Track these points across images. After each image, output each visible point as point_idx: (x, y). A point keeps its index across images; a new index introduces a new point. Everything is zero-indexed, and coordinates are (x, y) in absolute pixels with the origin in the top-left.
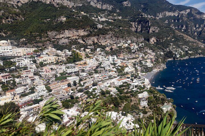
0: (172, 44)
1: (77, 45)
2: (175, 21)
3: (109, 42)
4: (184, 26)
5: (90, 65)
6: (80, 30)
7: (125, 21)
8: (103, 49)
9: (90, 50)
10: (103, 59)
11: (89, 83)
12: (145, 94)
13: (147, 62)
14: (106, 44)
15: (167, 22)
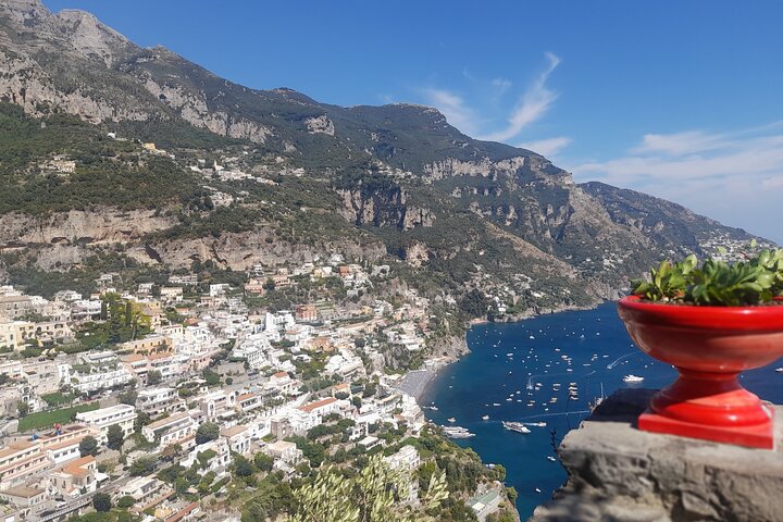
0: (479, 268)
1: (124, 273)
2: (481, 191)
3: (258, 259)
4: (512, 210)
5: (186, 352)
6: (137, 212)
7: (316, 185)
8: (237, 285)
9: (180, 290)
10: (238, 326)
11: (182, 433)
12: (409, 457)
13: (401, 332)
14: (247, 269)
15: (459, 196)
